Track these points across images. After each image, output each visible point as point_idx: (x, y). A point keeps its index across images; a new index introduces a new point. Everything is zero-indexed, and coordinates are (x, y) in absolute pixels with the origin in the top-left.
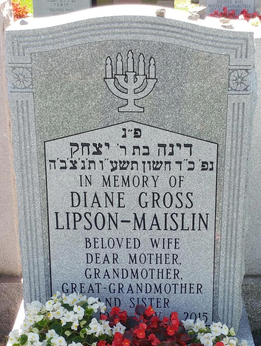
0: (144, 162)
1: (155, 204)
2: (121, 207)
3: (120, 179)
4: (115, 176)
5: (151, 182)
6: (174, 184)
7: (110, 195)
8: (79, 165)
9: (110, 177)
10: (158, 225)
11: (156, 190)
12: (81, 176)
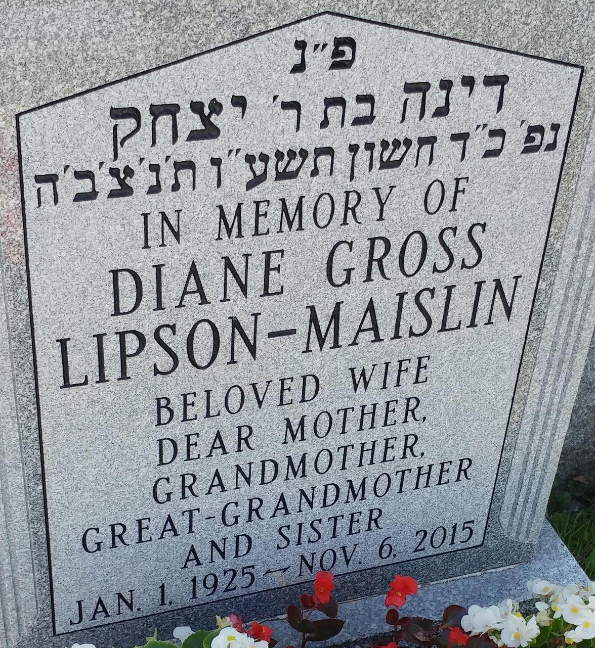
0: (354, 149)
1: (373, 271)
2: (272, 294)
3: (274, 211)
4: (257, 204)
5: (369, 208)
6: (437, 206)
7: (239, 263)
8: (142, 180)
9: (243, 207)
10: (375, 328)
11: (380, 230)
12: (145, 216)
